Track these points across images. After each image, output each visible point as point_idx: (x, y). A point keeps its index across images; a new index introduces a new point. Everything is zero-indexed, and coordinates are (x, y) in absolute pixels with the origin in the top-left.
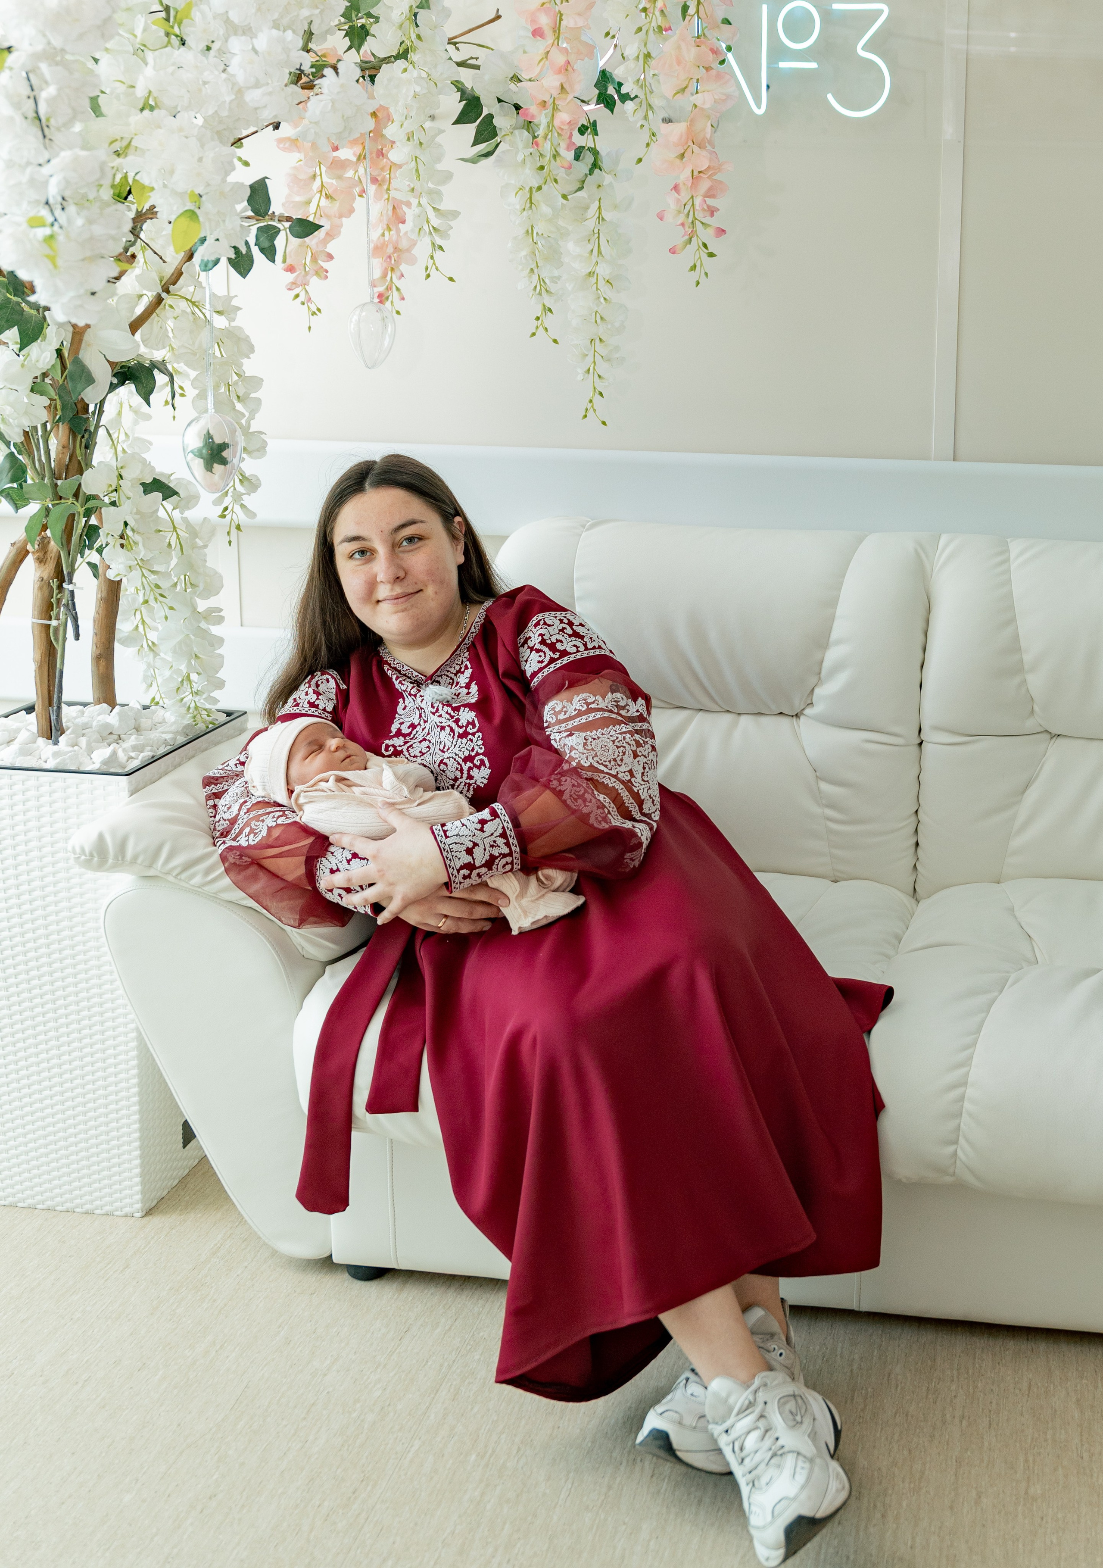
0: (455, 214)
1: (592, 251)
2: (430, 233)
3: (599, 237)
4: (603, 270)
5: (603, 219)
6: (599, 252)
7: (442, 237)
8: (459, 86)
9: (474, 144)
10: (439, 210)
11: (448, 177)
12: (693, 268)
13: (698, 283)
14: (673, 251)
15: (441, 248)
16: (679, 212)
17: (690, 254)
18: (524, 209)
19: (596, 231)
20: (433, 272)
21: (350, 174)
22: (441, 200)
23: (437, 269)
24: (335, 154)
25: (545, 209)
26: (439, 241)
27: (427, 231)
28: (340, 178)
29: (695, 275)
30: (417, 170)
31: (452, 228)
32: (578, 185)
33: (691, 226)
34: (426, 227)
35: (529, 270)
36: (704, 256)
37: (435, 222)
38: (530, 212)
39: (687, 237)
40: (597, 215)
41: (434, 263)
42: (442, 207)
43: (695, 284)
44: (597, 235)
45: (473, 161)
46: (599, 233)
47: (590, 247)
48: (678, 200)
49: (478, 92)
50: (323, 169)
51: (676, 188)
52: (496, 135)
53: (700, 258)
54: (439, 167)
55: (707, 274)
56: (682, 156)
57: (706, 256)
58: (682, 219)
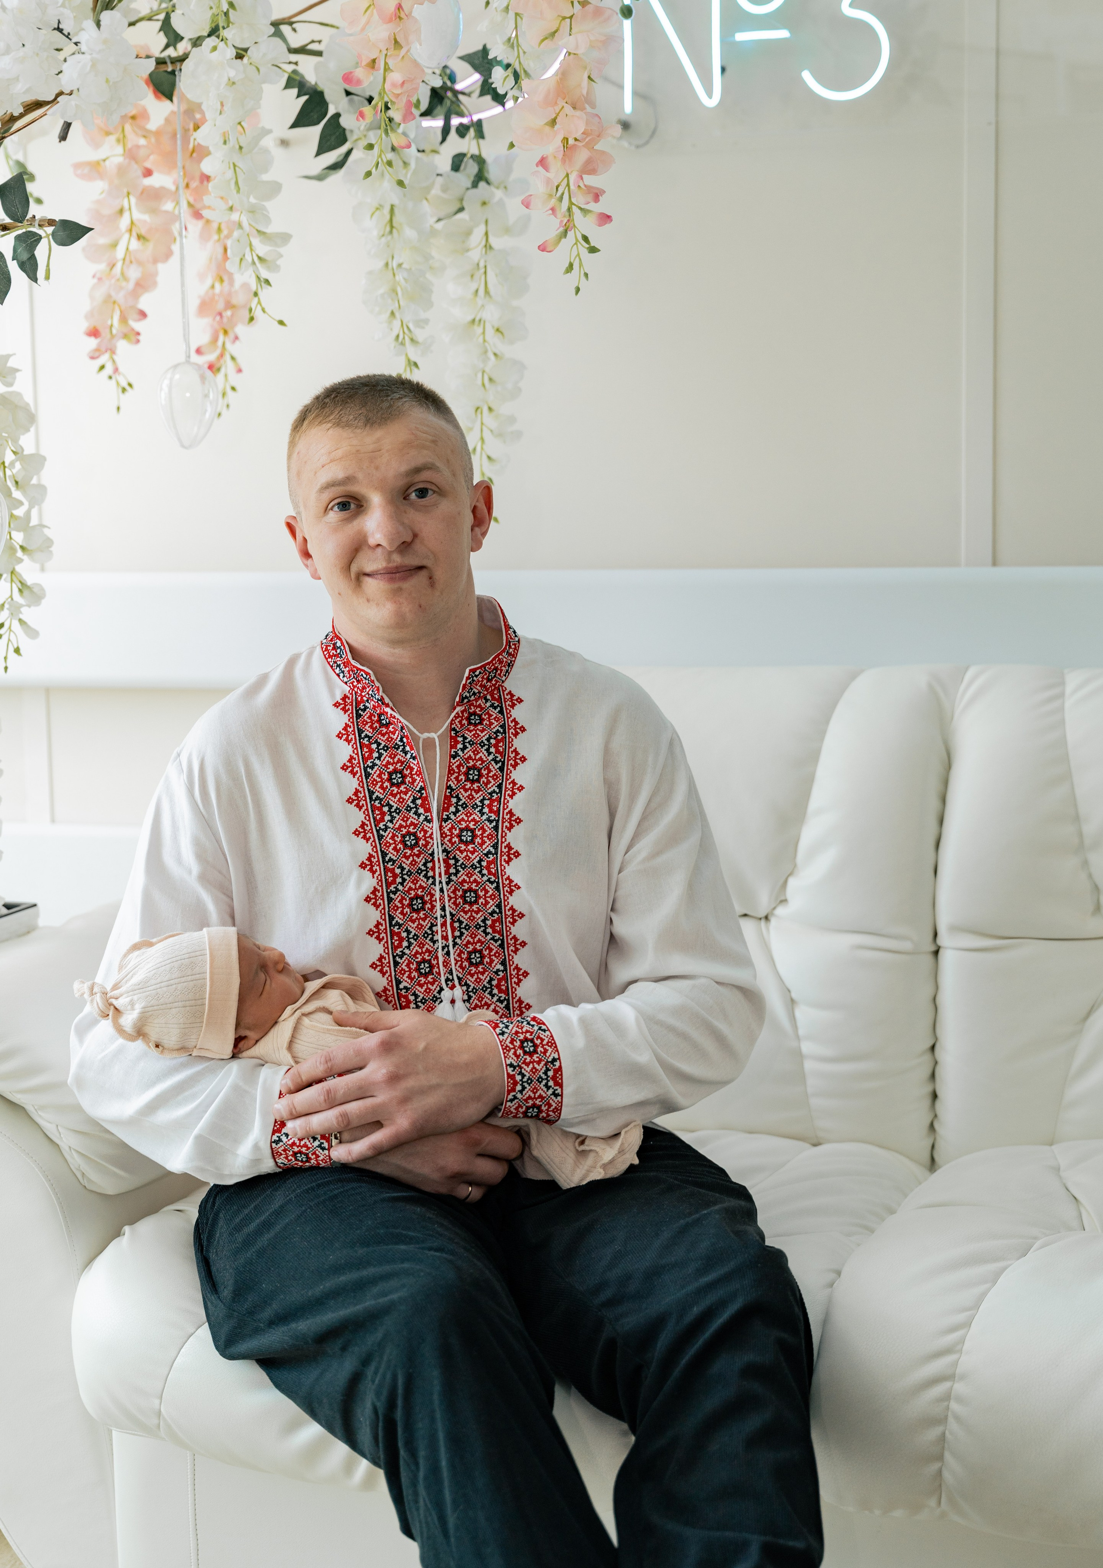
0: (285, 238)
1: (477, 291)
2: (254, 263)
3: (485, 273)
4: (491, 314)
5: (491, 247)
6: (487, 292)
7: (269, 269)
8: (295, 82)
9: (318, 154)
10: (264, 233)
11: (275, 188)
12: (570, 267)
13: (578, 290)
14: (543, 248)
15: (267, 282)
16: (551, 196)
17: (567, 250)
18: (383, 235)
19: (482, 264)
20: (258, 313)
21: (168, 206)
22: (268, 220)
23: (263, 310)
24: (148, 182)
25: (409, 233)
26: (264, 274)
27: (250, 260)
28: (154, 211)
29: (572, 280)
30: (237, 183)
31: (281, 256)
32: (457, 206)
33: (567, 214)
34: (248, 258)
35: (389, 312)
36: (584, 252)
37: (261, 249)
38: (389, 237)
39: (562, 229)
40: (484, 243)
41: (259, 302)
42: (269, 230)
43: (574, 292)
44: (483, 270)
45: (320, 178)
46: (485, 267)
47: (474, 286)
48: (548, 181)
49: (322, 86)
50: (133, 200)
51: (542, 162)
52: (344, 140)
53: (578, 255)
54: (265, 177)
55: (586, 275)
56: (553, 122)
57: (586, 251)
58: (553, 202)
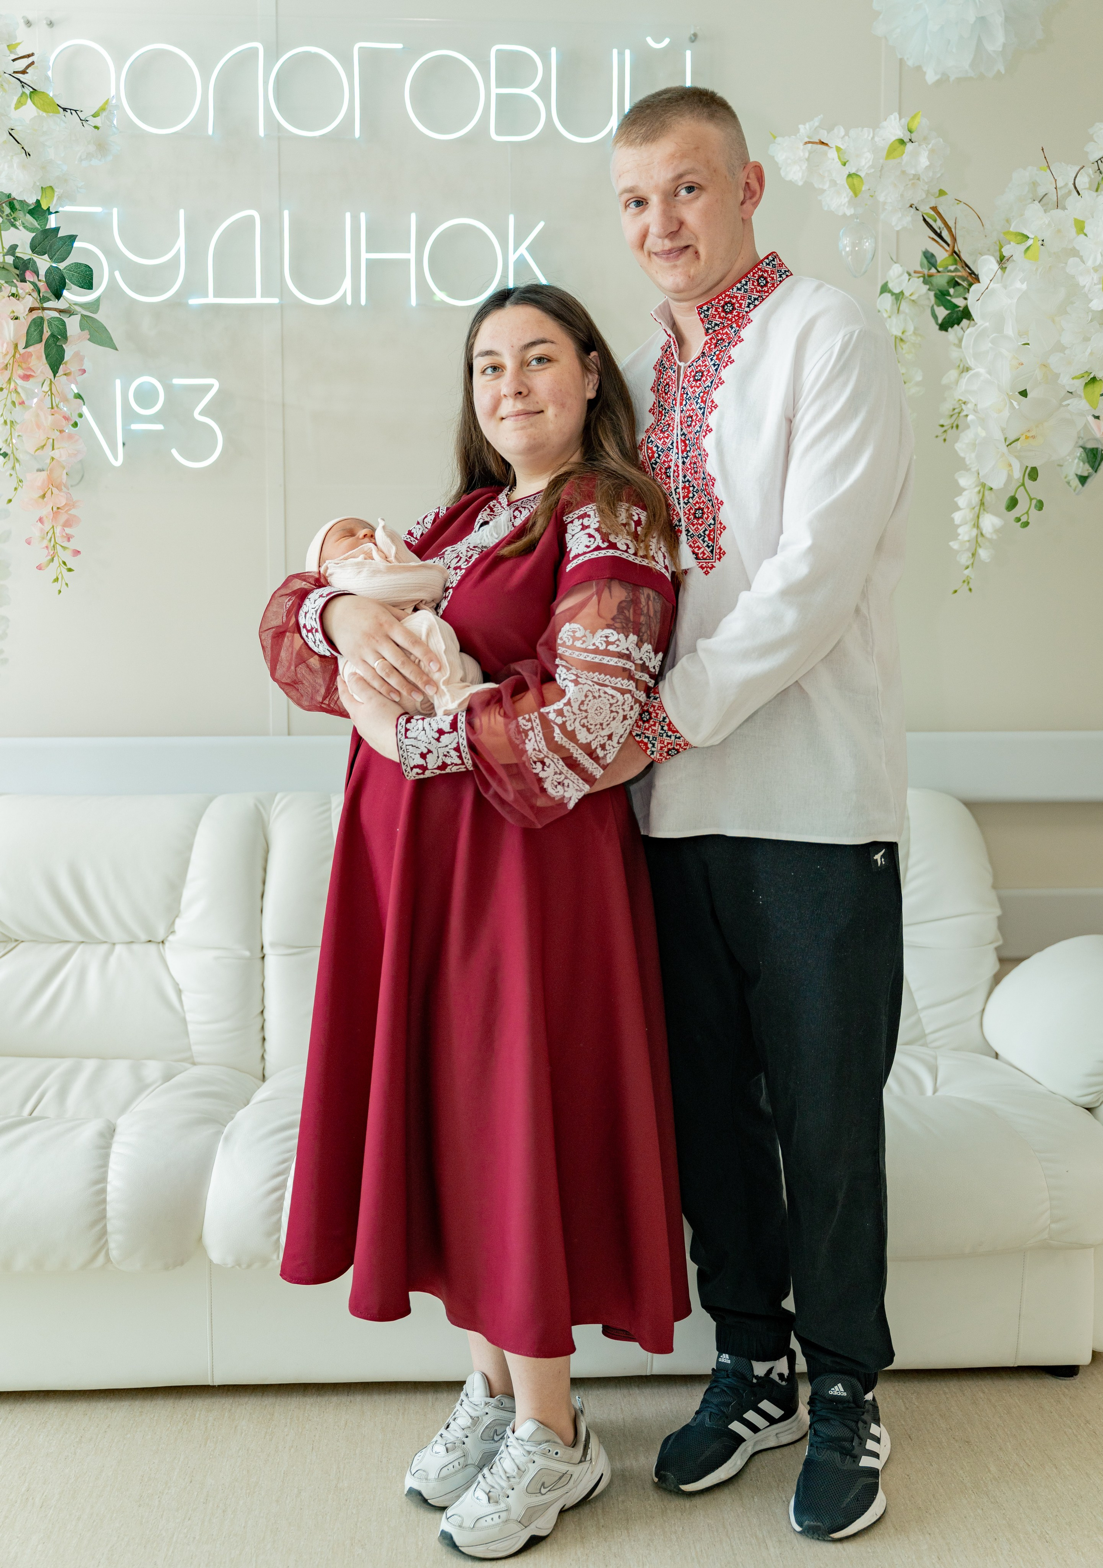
12: (56, 580)
13: (60, 592)
14: (39, 568)
16: (43, 538)
17: (53, 569)
29: (57, 586)
33: (53, 549)
36: (64, 571)
39: (49, 557)
43: (57, 592)
48: (42, 530)
51: (40, 520)
53: (61, 572)
55: (67, 584)
56: (44, 496)
57: (66, 571)
58: (45, 543)
